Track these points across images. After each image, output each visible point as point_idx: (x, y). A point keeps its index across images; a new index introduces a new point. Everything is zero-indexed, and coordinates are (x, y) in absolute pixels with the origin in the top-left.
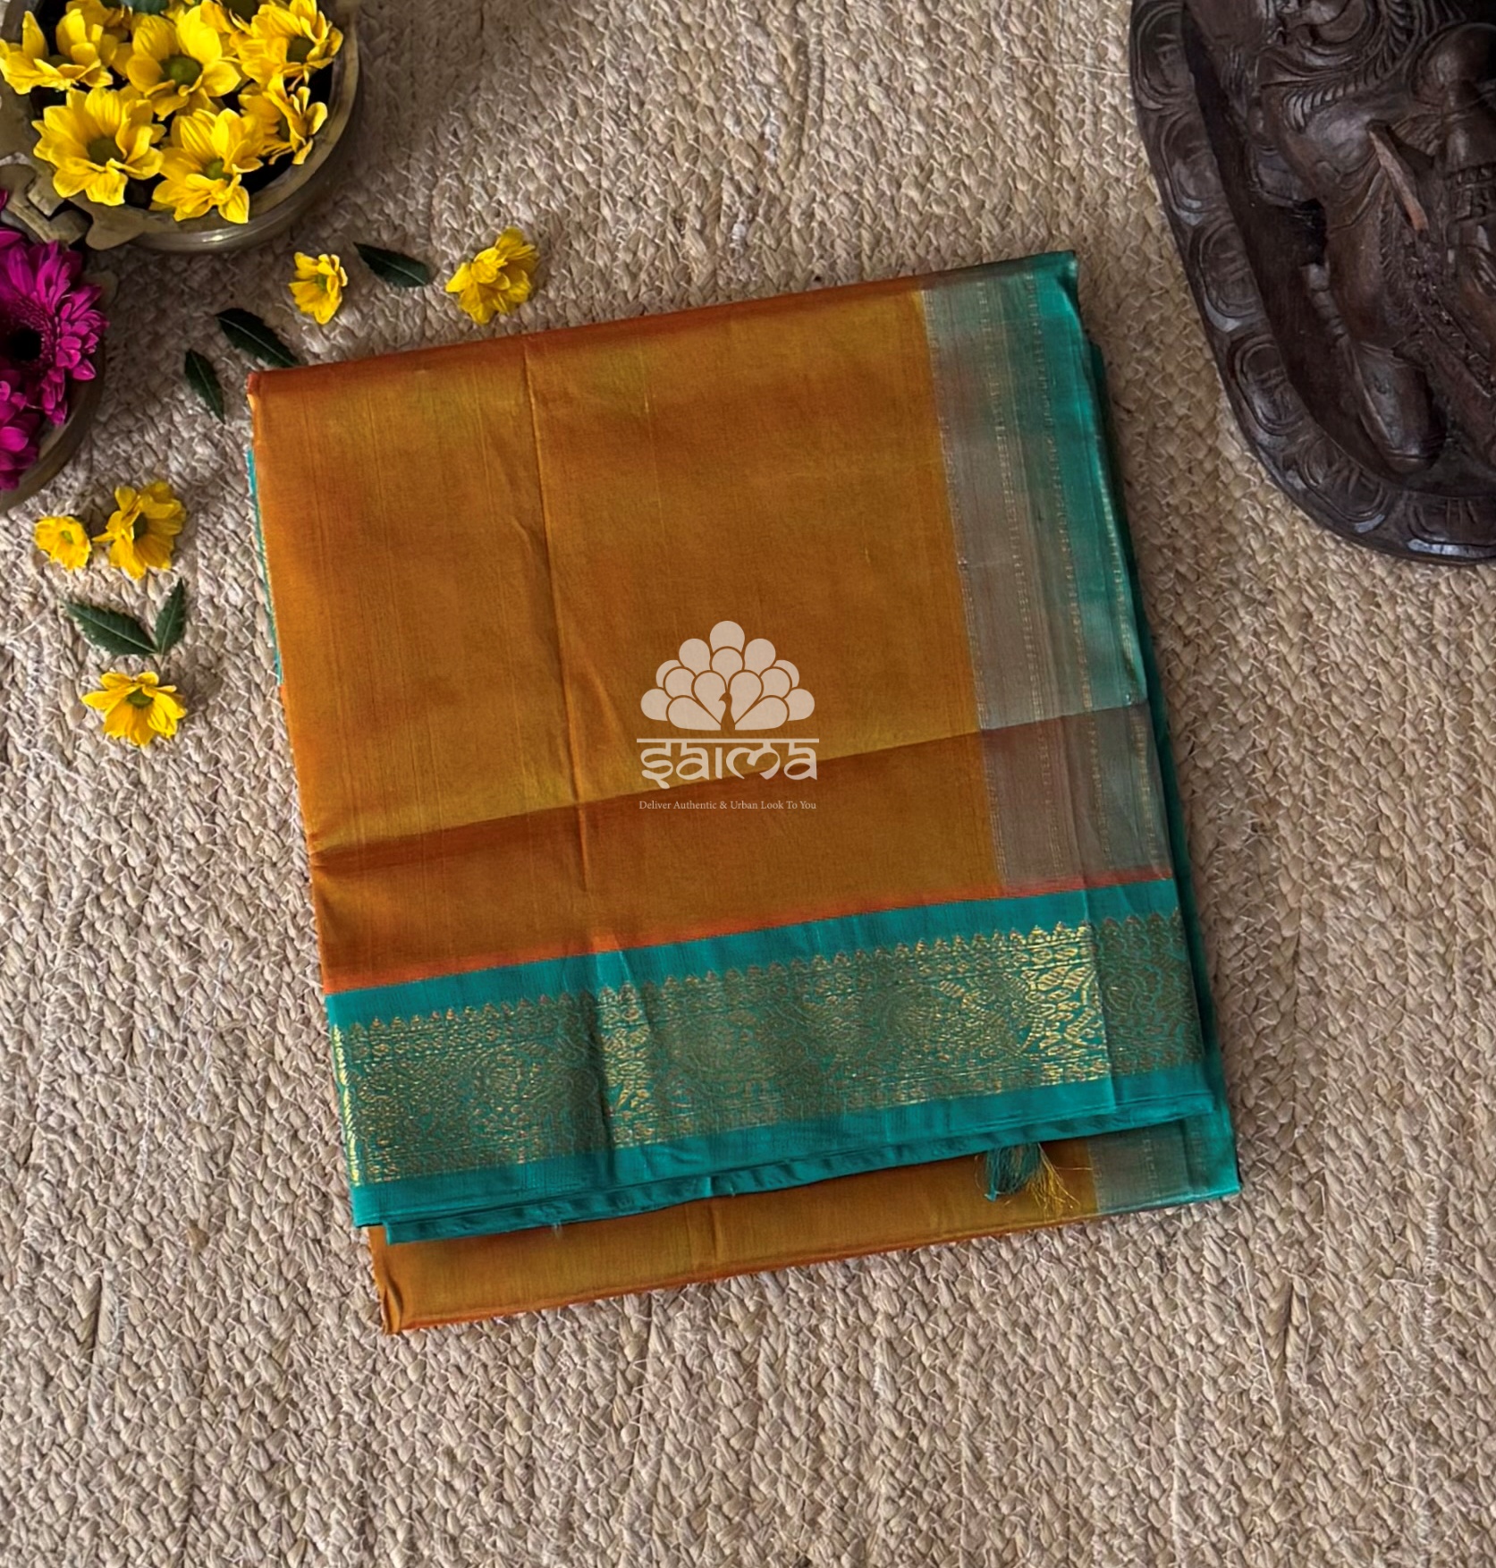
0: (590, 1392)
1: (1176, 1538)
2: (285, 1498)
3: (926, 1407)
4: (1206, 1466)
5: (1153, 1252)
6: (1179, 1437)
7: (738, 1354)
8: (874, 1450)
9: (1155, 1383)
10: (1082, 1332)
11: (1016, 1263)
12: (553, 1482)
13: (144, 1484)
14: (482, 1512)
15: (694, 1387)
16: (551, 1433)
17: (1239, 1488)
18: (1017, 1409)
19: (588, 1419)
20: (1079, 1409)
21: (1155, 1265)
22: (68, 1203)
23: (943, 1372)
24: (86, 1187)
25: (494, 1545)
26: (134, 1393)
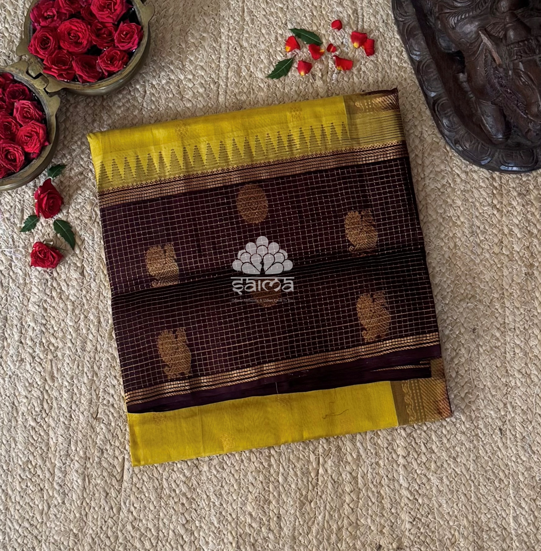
0: (300, 490)
1: (513, 532)
2: (192, 533)
3: (420, 488)
4: (522, 505)
5: (498, 428)
6: (512, 495)
7: (351, 473)
8: (403, 505)
9: (502, 475)
10: (475, 459)
11: (449, 434)
12: (288, 523)
13: (142, 530)
14: (263, 535)
15: (336, 487)
16: (286, 505)
17: (533, 512)
18: (453, 488)
19: (299, 499)
20: (475, 485)
21: (499, 433)
22: (112, 431)
23: (425, 475)
24: (118, 425)
25: (268, 546)
26: (137, 498)
